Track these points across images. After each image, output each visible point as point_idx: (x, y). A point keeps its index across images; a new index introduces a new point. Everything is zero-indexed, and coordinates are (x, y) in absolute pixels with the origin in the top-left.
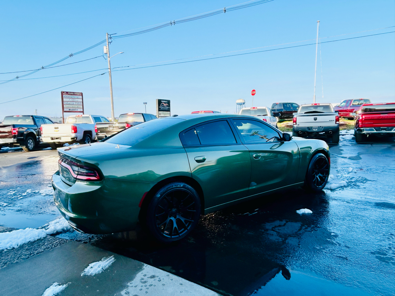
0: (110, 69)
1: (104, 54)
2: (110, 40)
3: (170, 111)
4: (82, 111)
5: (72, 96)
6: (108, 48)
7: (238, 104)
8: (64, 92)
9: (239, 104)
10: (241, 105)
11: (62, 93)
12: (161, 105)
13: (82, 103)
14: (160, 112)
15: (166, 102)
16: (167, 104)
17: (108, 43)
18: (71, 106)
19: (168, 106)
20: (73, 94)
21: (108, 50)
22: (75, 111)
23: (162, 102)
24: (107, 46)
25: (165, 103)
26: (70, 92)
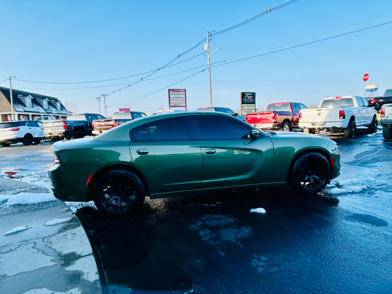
0: (210, 65)
1: (205, 52)
2: (210, 38)
3: (255, 104)
4: (185, 105)
5: (177, 92)
6: (208, 45)
7: (367, 90)
8: (170, 90)
9: (370, 91)
10: (372, 91)
11: (169, 90)
12: (245, 98)
13: (185, 98)
14: (243, 105)
15: (251, 94)
16: (252, 97)
17: (209, 40)
18: (176, 101)
19: (252, 99)
20: (177, 90)
21: (208, 47)
22: (179, 106)
23: (246, 95)
24: (208, 43)
25: (249, 96)
26: (176, 89)
